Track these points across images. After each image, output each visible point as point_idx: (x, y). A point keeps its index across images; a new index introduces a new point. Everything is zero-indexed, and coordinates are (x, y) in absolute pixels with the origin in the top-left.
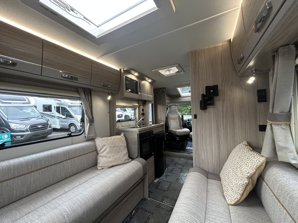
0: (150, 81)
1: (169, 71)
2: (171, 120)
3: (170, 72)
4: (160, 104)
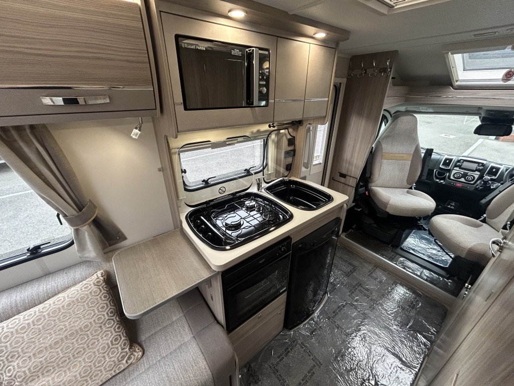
0: (321, 35)
2: (385, 161)
4: (360, 114)
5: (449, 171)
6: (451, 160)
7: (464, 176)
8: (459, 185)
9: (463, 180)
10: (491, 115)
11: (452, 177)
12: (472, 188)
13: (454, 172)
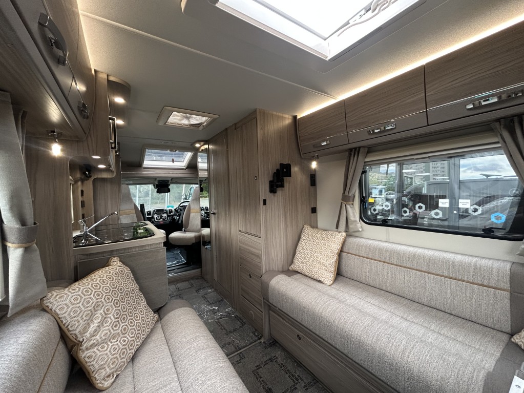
1: (188, 118)
3: (189, 121)
5: (153, 217)
6: (150, 212)
7: (161, 217)
8: (162, 223)
9: (161, 220)
10: (161, 183)
11: (156, 220)
12: (167, 222)
13: (155, 217)
